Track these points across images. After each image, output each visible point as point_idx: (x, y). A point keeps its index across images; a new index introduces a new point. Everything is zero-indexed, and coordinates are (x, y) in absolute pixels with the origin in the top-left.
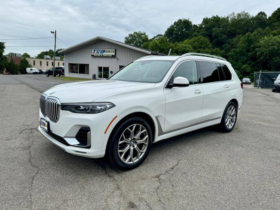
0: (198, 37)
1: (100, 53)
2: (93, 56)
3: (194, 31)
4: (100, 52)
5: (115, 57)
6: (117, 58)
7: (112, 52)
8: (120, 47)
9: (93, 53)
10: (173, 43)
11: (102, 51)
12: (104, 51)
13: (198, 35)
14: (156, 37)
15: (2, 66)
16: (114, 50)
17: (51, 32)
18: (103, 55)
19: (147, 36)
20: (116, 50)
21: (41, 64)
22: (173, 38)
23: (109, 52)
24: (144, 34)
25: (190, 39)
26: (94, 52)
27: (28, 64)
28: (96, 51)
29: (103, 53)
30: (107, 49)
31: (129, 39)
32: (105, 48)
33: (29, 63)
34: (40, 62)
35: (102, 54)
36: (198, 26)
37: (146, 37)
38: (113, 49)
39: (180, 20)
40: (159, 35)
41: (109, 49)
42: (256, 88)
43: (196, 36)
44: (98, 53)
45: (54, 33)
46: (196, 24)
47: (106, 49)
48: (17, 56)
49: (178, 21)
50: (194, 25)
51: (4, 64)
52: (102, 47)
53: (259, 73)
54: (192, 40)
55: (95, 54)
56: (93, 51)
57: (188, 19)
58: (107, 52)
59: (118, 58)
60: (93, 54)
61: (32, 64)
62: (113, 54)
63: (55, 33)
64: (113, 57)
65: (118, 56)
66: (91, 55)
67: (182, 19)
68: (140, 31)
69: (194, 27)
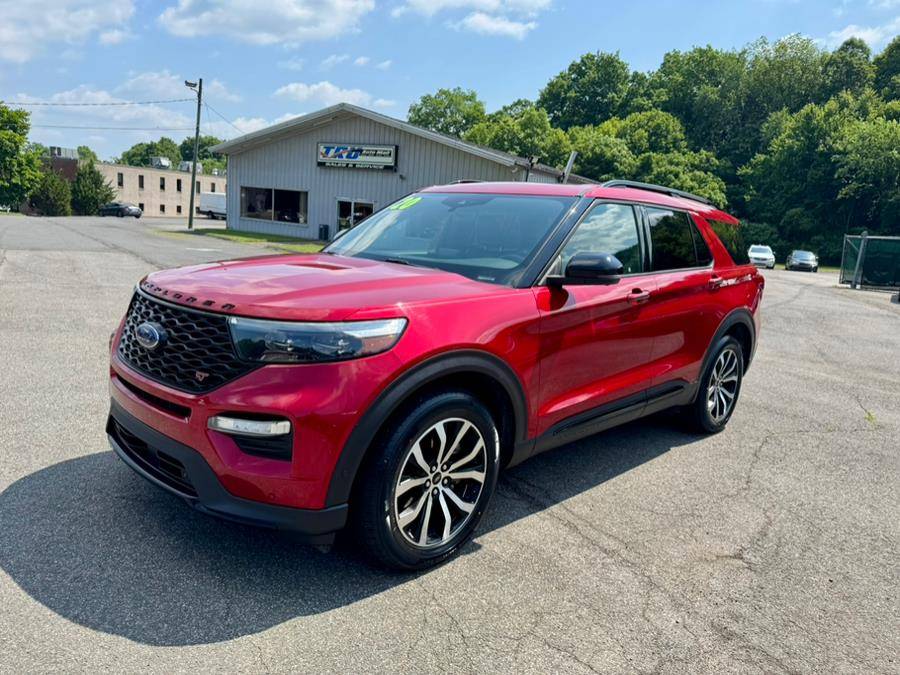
0: (649, 113)
1: (347, 157)
2: (321, 164)
3: (632, 94)
4: (345, 155)
5: (396, 171)
6: (401, 177)
7: (386, 155)
8: (413, 139)
9: (321, 157)
10: (566, 130)
11: (353, 150)
12: (361, 151)
13: (645, 107)
14: (511, 108)
16: (392, 149)
17: (187, 83)
18: (354, 165)
19: (480, 104)
20: (397, 148)
21: (141, 185)
22: (564, 114)
23: (375, 155)
24: (472, 97)
25: (621, 118)
26: (327, 152)
27: (102, 182)
28: (332, 152)
29: (355, 157)
30: (369, 145)
31: (424, 110)
32: (362, 142)
33: (106, 181)
34: (137, 179)
35: (351, 161)
36: (647, 76)
37: (478, 108)
38: (389, 145)
39: (590, 58)
40: (519, 102)
41: (374, 145)
42: (849, 286)
43: (640, 109)
44: (341, 156)
45: (195, 85)
46: (640, 72)
47: (365, 144)
48: (63, 155)
49: (582, 61)
50: (636, 74)
51: (26, 183)
52: (350, 135)
53: (860, 240)
54: (627, 120)
55: (330, 159)
56: (322, 150)
57: (615, 54)
58: (367, 155)
59: (404, 175)
60: (321, 159)
61: (115, 184)
62: (390, 161)
63: (197, 88)
65: (403, 169)
66: (315, 164)
67: (594, 53)
68: (459, 88)
69: (633, 81)
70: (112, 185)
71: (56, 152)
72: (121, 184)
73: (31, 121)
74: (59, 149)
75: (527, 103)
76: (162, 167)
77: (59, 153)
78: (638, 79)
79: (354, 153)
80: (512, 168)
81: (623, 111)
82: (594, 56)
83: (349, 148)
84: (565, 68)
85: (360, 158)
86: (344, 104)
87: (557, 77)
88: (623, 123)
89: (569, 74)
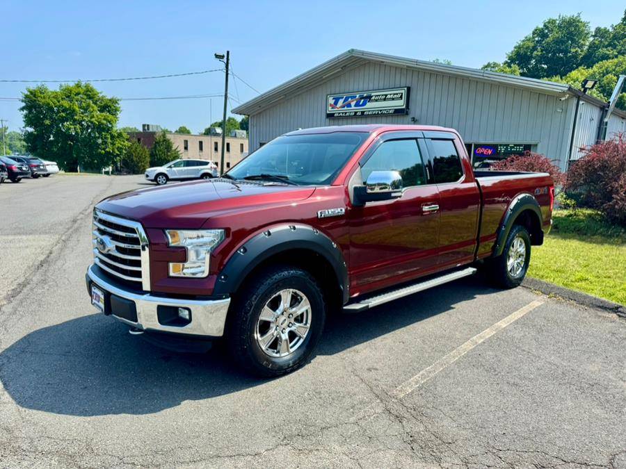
0: (616, 60)
1: (355, 106)
2: (330, 116)
3: (593, 47)
4: (353, 104)
5: (407, 114)
6: (413, 118)
7: (397, 99)
9: (330, 108)
11: (362, 98)
13: (611, 56)
15: (112, 154)
16: (404, 92)
17: (217, 56)
18: (363, 113)
20: (409, 89)
21: (201, 148)
23: (385, 100)
25: (589, 67)
26: (336, 103)
28: (341, 102)
29: (364, 104)
30: (379, 90)
32: (371, 88)
33: (175, 146)
35: (359, 109)
36: (611, 30)
38: (400, 87)
39: (552, 22)
40: (489, 65)
41: (384, 89)
43: (606, 57)
45: (223, 57)
46: (602, 27)
47: (374, 90)
48: (150, 130)
49: (545, 26)
50: (598, 30)
51: (116, 150)
52: (359, 83)
54: (595, 68)
55: (339, 109)
56: (331, 101)
57: (576, 15)
58: (376, 101)
59: (416, 116)
61: (181, 148)
62: (400, 104)
63: (225, 58)
64: (400, 113)
65: (415, 111)
66: (324, 116)
67: (555, 17)
68: (438, 60)
69: (594, 36)
70: (178, 149)
71: (146, 128)
72: (186, 148)
73: (121, 105)
74: (148, 125)
75: (495, 65)
76: (217, 135)
77: (148, 129)
78: (600, 33)
79: (362, 100)
80: (564, 93)
81: (589, 61)
82: (555, 21)
83: (358, 96)
84: (529, 33)
85: (369, 105)
86: (353, 50)
87: (523, 41)
88: (591, 71)
89: (534, 38)
